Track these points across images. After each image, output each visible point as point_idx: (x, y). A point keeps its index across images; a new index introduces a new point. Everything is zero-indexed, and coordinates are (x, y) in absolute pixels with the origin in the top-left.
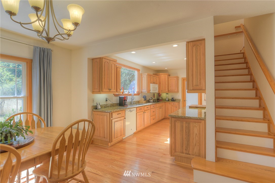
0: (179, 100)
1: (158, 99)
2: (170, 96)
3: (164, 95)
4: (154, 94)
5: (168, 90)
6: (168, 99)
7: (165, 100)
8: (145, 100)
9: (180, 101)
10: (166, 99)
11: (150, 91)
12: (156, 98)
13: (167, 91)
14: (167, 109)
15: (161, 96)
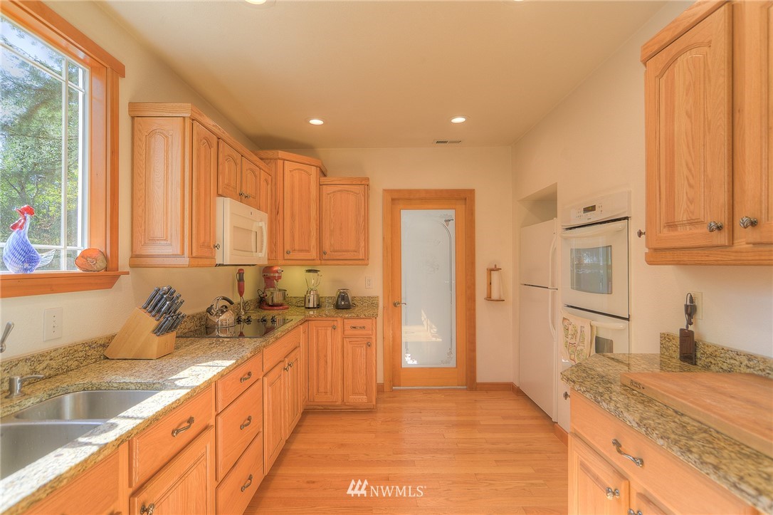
0: (372, 302)
1: (262, 302)
2: (326, 283)
3: (294, 280)
4: (241, 273)
5: (322, 253)
6: (319, 298)
7: (303, 303)
8: (171, 328)
9: (377, 304)
10: (305, 299)
11: (218, 253)
12: (249, 294)
13: (314, 254)
14: (318, 356)
15: (281, 284)
